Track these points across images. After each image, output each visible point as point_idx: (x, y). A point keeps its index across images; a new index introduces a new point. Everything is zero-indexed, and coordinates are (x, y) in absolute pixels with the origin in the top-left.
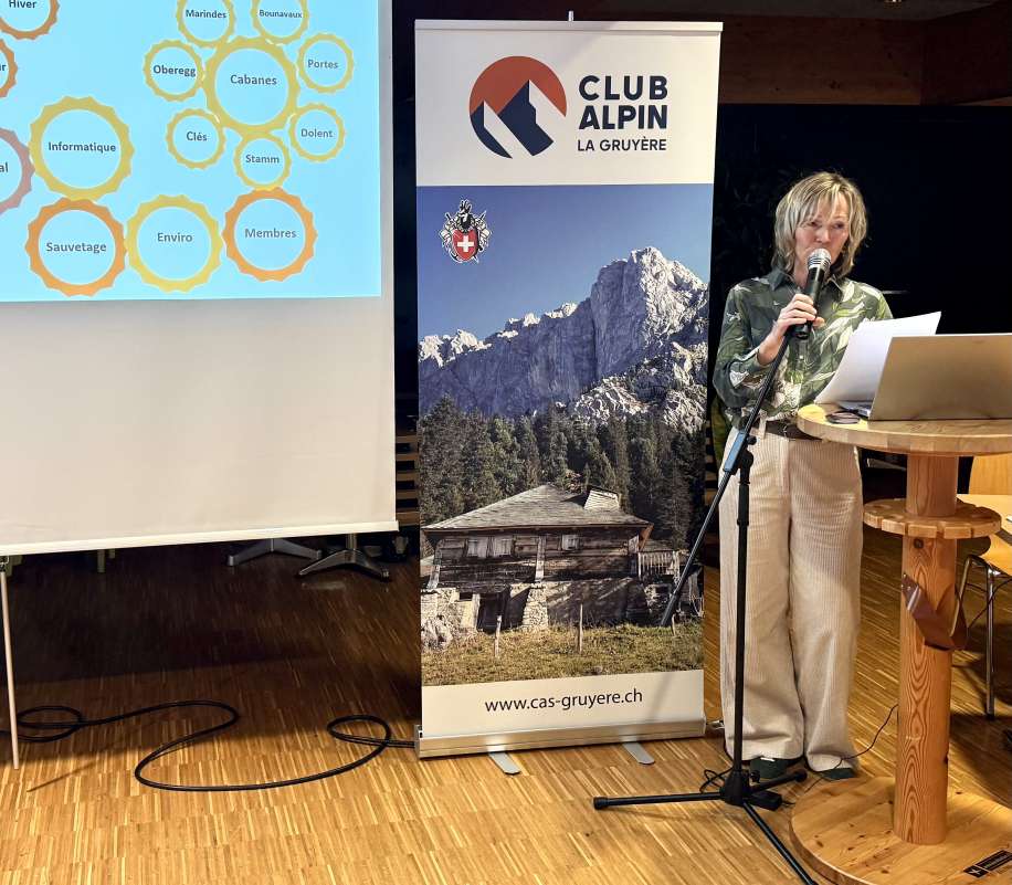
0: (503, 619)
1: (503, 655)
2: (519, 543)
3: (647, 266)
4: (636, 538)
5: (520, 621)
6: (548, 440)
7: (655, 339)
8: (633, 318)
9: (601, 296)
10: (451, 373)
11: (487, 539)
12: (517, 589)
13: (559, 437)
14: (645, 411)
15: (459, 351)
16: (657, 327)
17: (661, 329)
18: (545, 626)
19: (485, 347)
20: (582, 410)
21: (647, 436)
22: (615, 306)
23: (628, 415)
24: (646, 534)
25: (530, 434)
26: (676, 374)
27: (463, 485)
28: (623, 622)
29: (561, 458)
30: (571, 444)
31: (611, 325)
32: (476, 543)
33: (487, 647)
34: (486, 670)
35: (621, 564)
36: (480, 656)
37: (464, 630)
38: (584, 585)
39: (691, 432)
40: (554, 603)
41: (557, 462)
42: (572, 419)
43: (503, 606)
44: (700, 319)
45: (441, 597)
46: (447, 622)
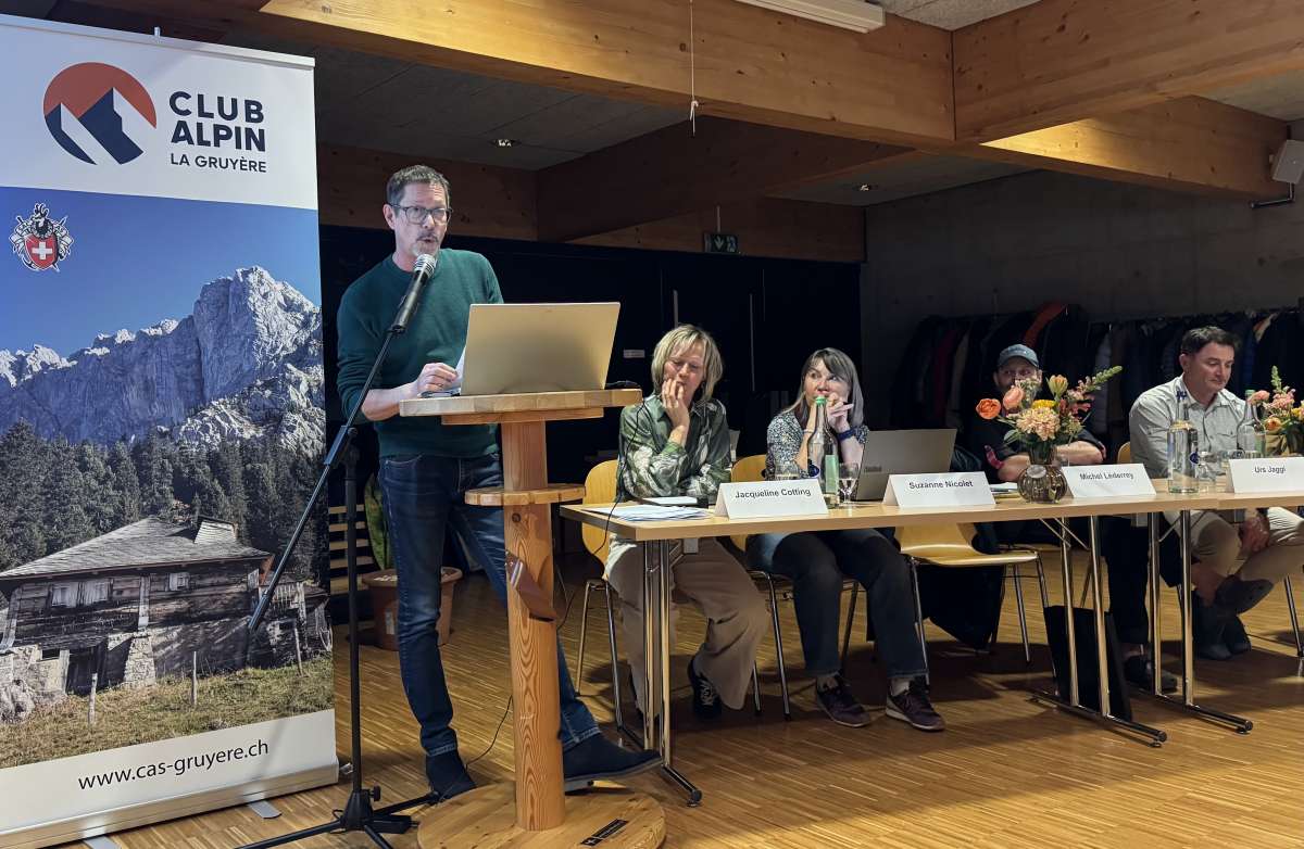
0: (98, 676)
1: (100, 719)
2: (119, 587)
3: (255, 285)
4: (256, 572)
5: (120, 677)
6: (150, 468)
7: (268, 358)
8: (242, 338)
9: (206, 314)
10: (26, 394)
11: (76, 585)
12: (115, 640)
13: (163, 464)
15: (37, 369)
16: (268, 348)
17: (273, 350)
18: (151, 680)
19: (69, 365)
20: (189, 434)
21: (265, 461)
22: (222, 325)
23: (241, 439)
24: (267, 566)
25: (128, 463)
26: (292, 396)
27: (45, 522)
28: (244, 667)
29: (165, 487)
30: (177, 471)
31: (219, 344)
32: (63, 590)
33: (79, 712)
34: (79, 739)
35: (240, 602)
36: (71, 724)
37: (50, 696)
38: (198, 629)
39: (310, 455)
40: (162, 652)
41: (161, 492)
42: (177, 445)
43: (99, 661)
44: (315, 341)
45: (18, 658)
46: (27, 687)
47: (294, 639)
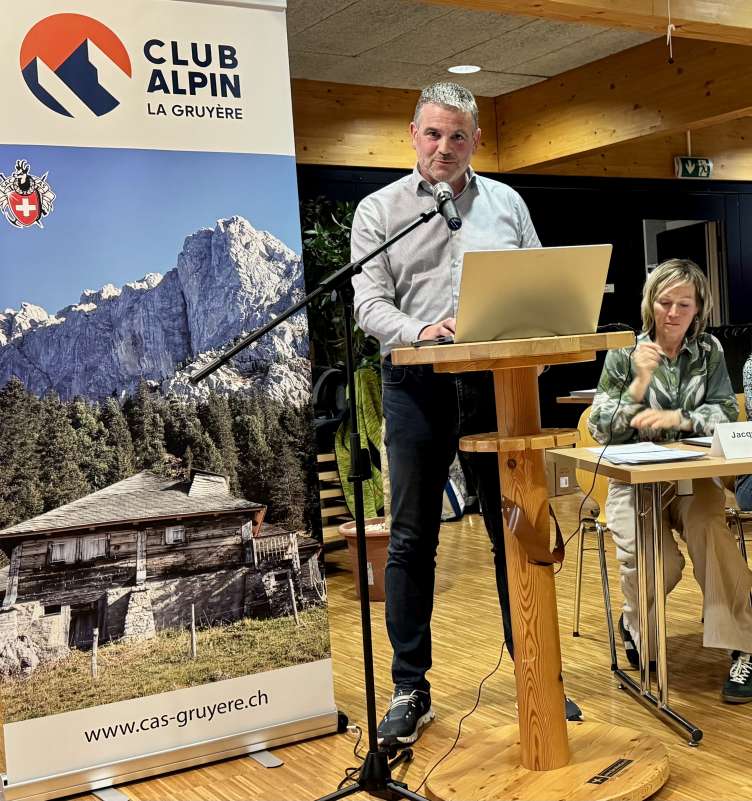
0: (100, 631)
1: (103, 674)
2: (115, 542)
3: (236, 236)
4: (250, 523)
5: (120, 631)
6: (142, 423)
7: (252, 309)
8: (226, 289)
9: (190, 266)
10: (17, 352)
11: (74, 541)
12: (115, 595)
13: (154, 419)
14: (249, 386)
15: (26, 327)
16: (252, 299)
17: (257, 300)
18: (151, 633)
19: (57, 322)
20: (178, 388)
21: (253, 412)
22: (205, 277)
23: (229, 391)
24: (260, 517)
25: (120, 418)
26: (277, 346)
27: (41, 480)
28: (241, 618)
29: (157, 441)
30: (169, 426)
31: (203, 296)
32: (62, 546)
33: (82, 667)
34: (83, 693)
35: (235, 554)
36: (75, 679)
37: (53, 651)
38: (195, 581)
39: (298, 406)
40: (161, 605)
41: (153, 446)
42: (168, 398)
43: (100, 615)
44: (297, 290)
45: (21, 614)
46: (31, 643)
47: (289, 590)
